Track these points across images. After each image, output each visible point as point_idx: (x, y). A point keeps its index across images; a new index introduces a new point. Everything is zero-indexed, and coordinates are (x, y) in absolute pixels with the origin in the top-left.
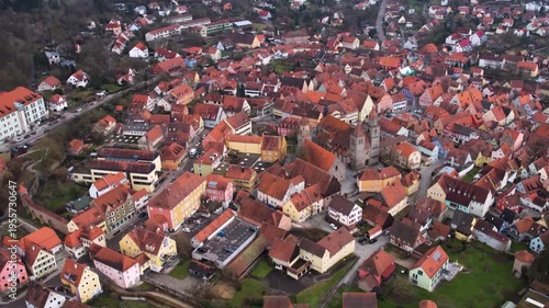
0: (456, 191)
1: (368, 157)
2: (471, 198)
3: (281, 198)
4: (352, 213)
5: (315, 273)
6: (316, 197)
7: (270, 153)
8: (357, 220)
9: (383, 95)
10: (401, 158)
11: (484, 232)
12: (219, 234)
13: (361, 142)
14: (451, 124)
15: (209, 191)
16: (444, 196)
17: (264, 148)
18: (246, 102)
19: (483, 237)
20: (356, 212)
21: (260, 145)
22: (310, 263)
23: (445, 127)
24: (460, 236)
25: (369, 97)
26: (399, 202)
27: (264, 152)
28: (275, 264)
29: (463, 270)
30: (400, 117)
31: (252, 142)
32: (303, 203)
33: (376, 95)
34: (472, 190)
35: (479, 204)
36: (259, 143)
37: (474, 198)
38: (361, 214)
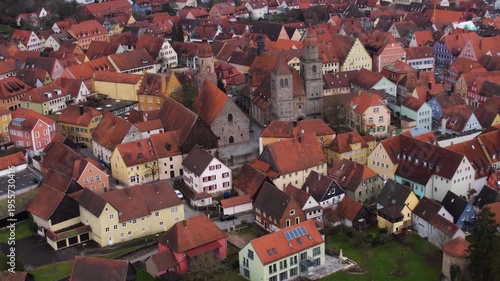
0: (413, 160)
4: (207, 173)
5: (94, 245)
6: (167, 150)
7: (150, 100)
8: (220, 188)
13: (284, 83)
14: (481, 80)
15: (14, 133)
16: (393, 168)
17: (140, 93)
19: (425, 229)
20: (218, 173)
21: (137, 87)
22: (89, 228)
24: (382, 222)
25: (358, 42)
27: (142, 99)
31: (124, 82)
32: (140, 156)
35: (445, 180)
36: (135, 83)
37: (438, 170)
38: (228, 179)
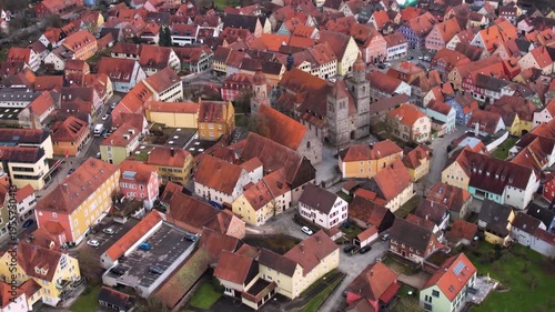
0: (484, 173)
1: (353, 127)
2: (506, 183)
3: (229, 193)
4: (333, 210)
5: (283, 299)
6: (279, 188)
7: (211, 126)
8: (341, 220)
9: (372, 36)
10: (401, 127)
11: (526, 230)
12: (141, 248)
13: (342, 105)
14: (474, 74)
15: (125, 185)
16: (467, 180)
17: (201, 120)
18: (173, 53)
19: (525, 239)
20: (339, 208)
21: (197, 116)
22: (275, 285)
23: (464, 80)
24: (491, 238)
25: (352, 40)
26: (401, 191)
27: (202, 126)
28: (223, 288)
29: (498, 288)
30: (398, 68)
31: (183, 111)
32: (261, 198)
33: (363, 37)
34: (506, 169)
35: (518, 190)
36: (194, 113)
37: (510, 181)
38: (346, 211)
